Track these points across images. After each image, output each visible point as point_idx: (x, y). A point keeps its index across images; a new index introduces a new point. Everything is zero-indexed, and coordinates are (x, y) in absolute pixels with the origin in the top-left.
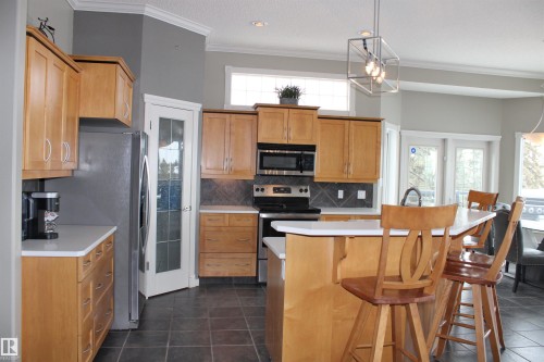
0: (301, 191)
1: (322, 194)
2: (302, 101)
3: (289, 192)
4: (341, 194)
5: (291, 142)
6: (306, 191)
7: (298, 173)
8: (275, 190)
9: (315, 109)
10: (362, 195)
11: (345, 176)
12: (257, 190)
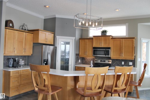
0: (108, 61)
1: (116, 63)
2: (108, 34)
3: (105, 62)
4: (123, 63)
5: (102, 47)
6: (110, 61)
7: (104, 56)
8: (101, 61)
9: (110, 36)
10: (131, 63)
11: (121, 57)
12: (96, 61)
